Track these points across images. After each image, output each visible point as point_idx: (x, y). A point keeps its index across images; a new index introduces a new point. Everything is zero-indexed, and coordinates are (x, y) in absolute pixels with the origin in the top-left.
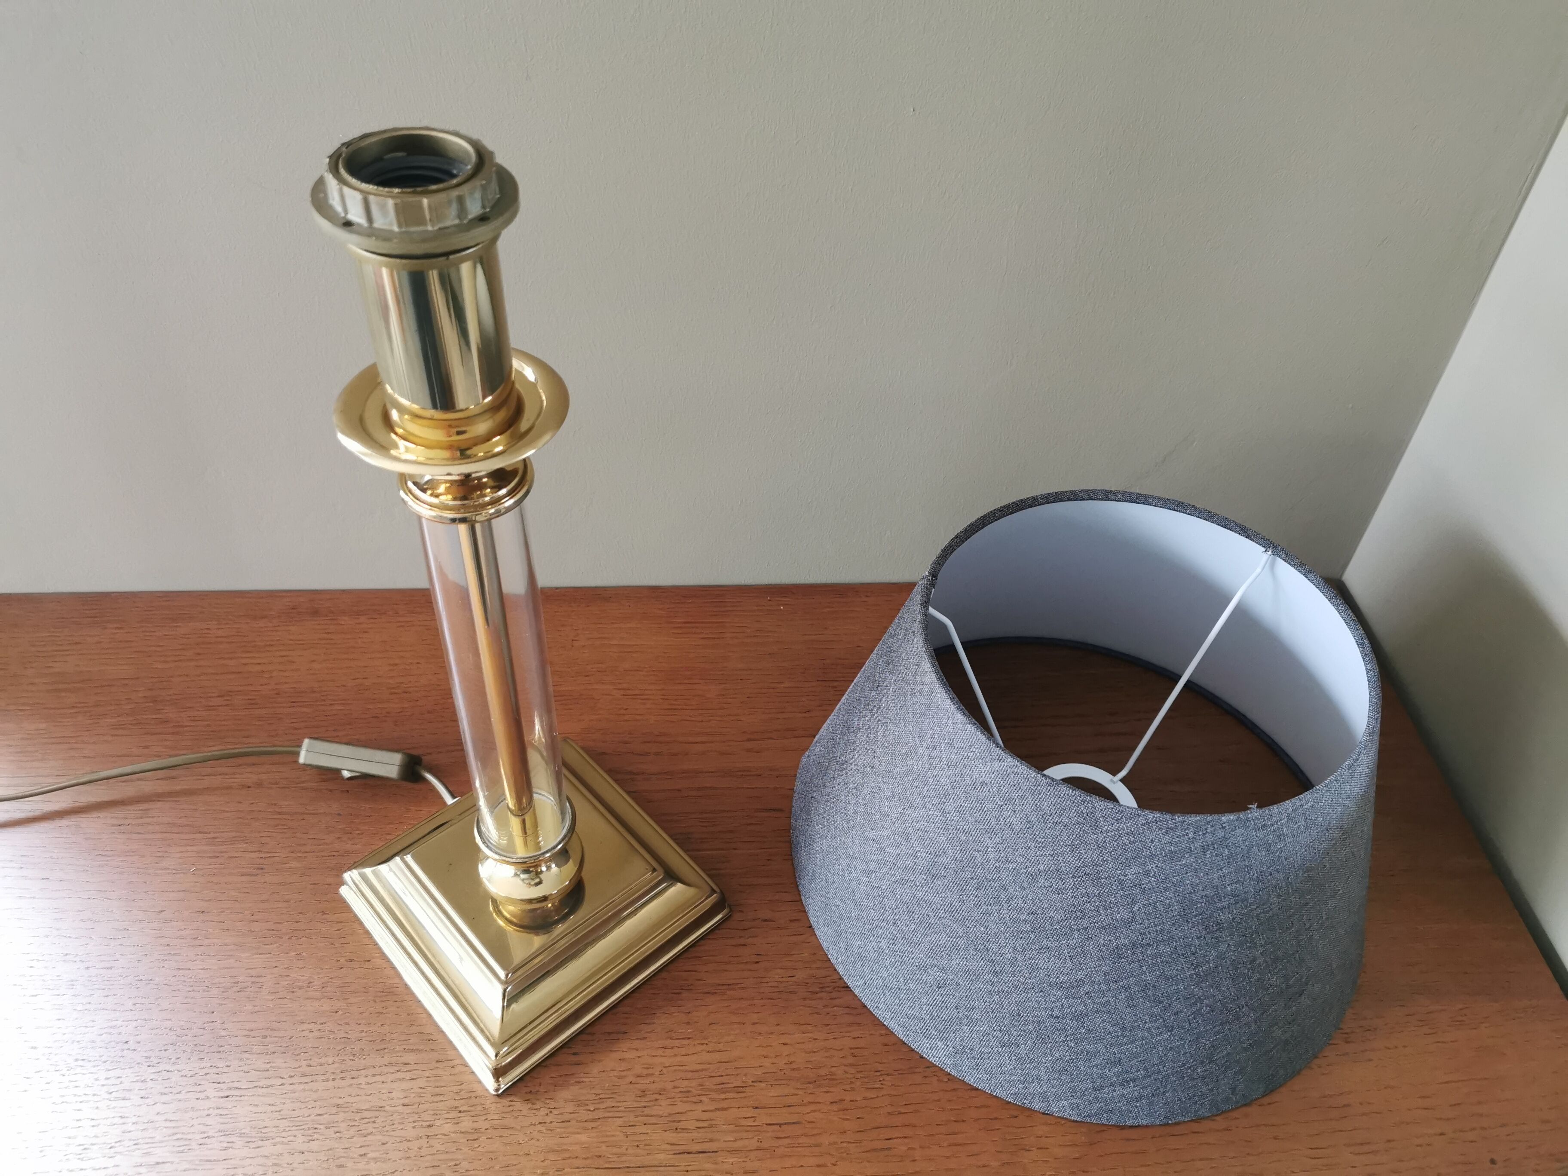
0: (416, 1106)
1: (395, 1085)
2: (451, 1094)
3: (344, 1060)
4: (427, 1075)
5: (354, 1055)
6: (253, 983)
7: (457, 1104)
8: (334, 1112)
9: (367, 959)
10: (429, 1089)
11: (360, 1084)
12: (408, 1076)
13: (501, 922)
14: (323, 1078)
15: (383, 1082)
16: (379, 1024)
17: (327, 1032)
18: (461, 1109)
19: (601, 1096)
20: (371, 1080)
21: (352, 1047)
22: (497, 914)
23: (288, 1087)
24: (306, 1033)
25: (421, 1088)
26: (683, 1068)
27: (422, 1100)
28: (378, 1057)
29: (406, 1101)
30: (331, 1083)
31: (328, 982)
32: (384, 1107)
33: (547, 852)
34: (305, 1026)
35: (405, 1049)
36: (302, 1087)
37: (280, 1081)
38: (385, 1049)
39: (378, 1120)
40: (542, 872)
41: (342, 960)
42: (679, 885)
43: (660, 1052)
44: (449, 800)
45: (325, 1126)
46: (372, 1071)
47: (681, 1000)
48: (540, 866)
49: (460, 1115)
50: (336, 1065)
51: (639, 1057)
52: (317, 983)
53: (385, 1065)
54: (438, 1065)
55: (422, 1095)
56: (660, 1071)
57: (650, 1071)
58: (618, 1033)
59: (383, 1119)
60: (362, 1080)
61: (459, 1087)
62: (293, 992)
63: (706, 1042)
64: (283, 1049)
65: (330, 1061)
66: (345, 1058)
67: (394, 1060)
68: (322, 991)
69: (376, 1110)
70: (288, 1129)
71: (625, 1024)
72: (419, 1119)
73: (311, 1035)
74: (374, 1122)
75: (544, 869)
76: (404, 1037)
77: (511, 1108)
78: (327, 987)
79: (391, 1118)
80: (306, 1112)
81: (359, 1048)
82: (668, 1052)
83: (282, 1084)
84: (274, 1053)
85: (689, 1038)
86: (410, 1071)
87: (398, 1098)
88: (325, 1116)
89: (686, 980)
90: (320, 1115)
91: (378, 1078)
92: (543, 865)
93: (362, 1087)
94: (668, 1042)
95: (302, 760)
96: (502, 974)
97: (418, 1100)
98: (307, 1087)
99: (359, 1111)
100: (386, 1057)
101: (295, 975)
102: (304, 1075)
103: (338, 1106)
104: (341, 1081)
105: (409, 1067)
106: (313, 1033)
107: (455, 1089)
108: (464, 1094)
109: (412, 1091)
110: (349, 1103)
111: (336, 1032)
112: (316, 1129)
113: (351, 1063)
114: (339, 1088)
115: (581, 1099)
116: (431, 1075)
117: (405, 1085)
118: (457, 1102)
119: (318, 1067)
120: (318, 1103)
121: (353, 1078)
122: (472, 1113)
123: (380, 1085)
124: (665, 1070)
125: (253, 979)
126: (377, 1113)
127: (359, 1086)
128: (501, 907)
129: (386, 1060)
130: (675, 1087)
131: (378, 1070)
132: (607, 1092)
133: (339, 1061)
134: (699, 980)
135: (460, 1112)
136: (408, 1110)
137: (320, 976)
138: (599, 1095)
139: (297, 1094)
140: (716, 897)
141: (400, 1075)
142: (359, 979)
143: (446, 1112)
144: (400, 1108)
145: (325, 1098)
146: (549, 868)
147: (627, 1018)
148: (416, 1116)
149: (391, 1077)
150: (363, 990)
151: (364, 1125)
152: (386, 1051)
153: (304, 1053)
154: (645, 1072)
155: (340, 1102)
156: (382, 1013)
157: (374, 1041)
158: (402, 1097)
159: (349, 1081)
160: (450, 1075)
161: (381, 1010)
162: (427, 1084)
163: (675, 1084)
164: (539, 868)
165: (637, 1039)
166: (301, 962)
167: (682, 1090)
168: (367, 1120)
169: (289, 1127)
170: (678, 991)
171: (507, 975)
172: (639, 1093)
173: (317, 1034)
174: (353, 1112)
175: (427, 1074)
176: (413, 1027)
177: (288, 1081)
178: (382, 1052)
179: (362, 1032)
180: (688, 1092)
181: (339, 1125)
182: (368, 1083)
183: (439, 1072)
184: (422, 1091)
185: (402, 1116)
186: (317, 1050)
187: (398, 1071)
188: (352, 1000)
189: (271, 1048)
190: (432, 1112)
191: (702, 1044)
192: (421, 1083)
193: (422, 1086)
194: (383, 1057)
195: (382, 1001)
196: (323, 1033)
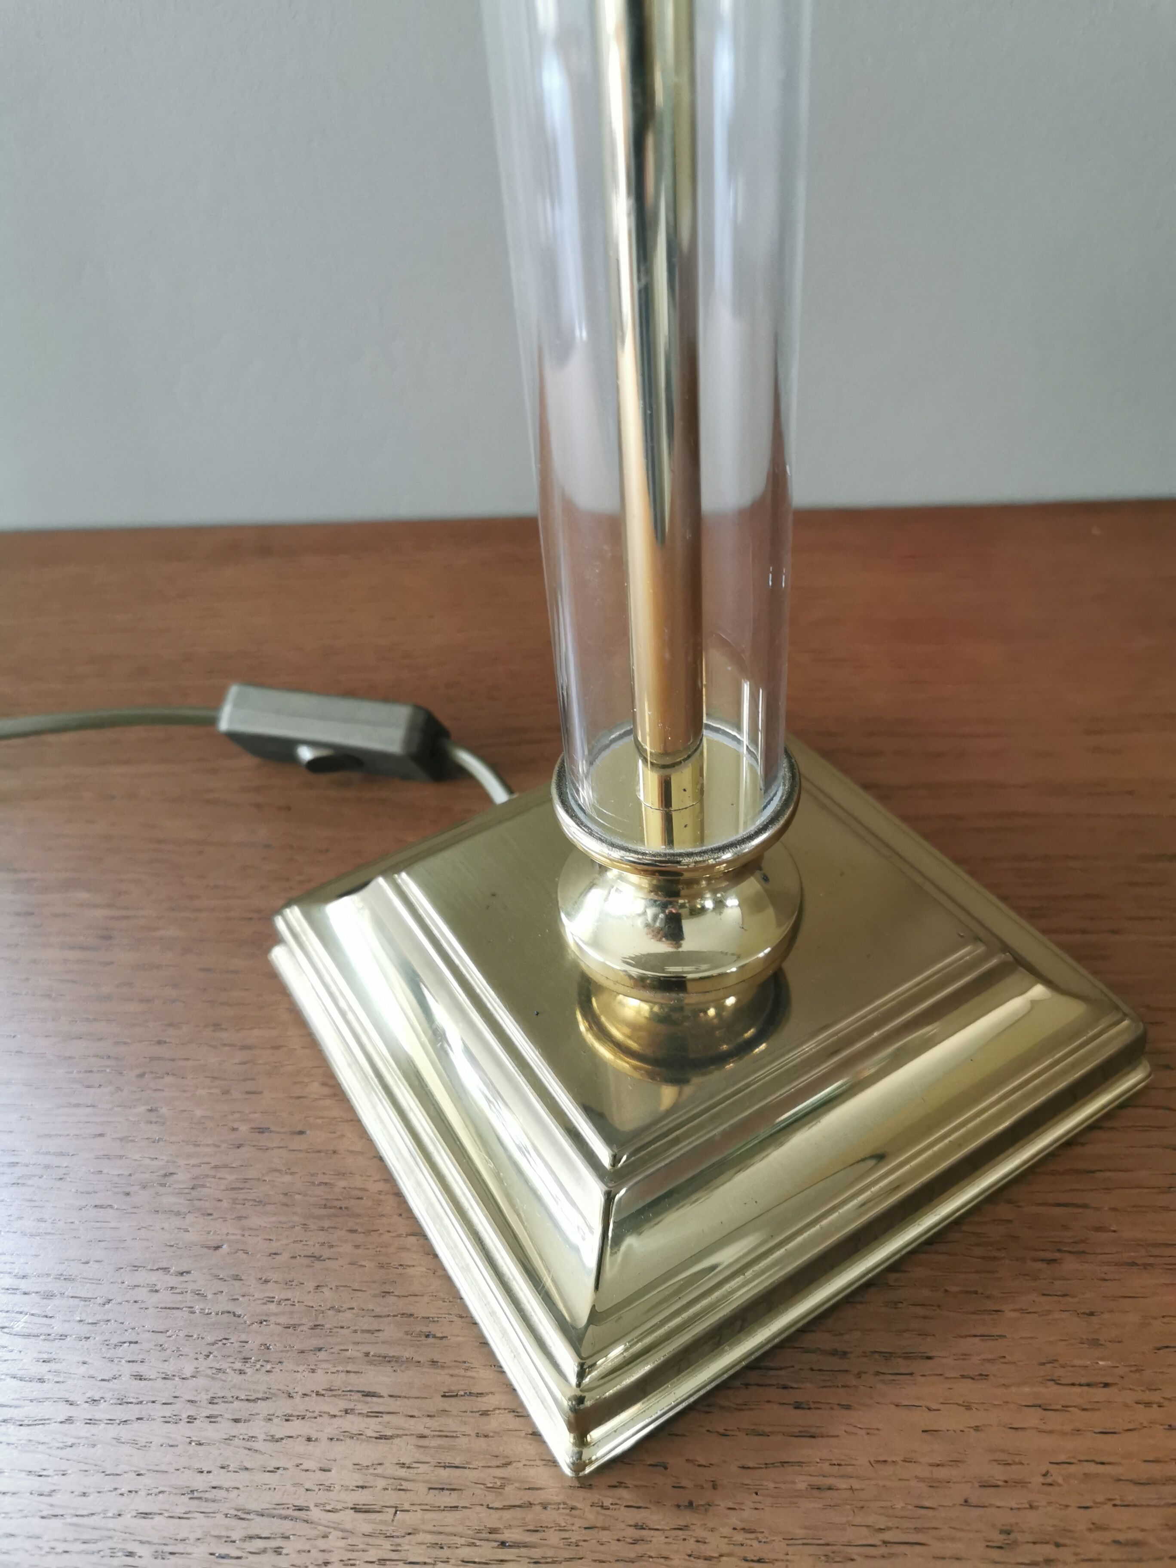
0: (388, 1514)
1: (339, 1449)
2: (479, 1491)
3: (219, 1370)
4: (421, 1430)
5: (246, 1360)
6: (47, 1167)
7: (492, 1519)
8: (179, 1511)
9: (298, 1129)
10: (423, 1468)
11: (253, 1438)
12: (372, 1426)
13: (604, 1052)
14: (168, 1411)
15: (309, 1439)
16: (310, 1285)
17: (189, 1294)
18: (508, 1536)
19: (888, 1536)
20: (280, 1429)
21: (243, 1337)
22: (598, 1038)
23: (79, 1430)
24: (142, 1294)
25: (403, 1465)
26: (1108, 1469)
27: (404, 1500)
28: (301, 1368)
29: (362, 1498)
30: (182, 1431)
31: (207, 1176)
32: (307, 1509)
33: (723, 849)
34: (142, 1277)
35: (367, 1354)
36: (115, 1431)
37: (65, 1411)
38: (320, 1350)
39: (289, 1547)
40: (703, 909)
41: (244, 1128)
42: (1038, 991)
43: (1033, 1418)
44: (499, 794)
45: (154, 1548)
46: (284, 1406)
47: (1063, 1278)
48: (702, 897)
49: (502, 1554)
50: (201, 1382)
51: (977, 1429)
52: (182, 1177)
53: (318, 1394)
54: (446, 1404)
55: (405, 1485)
56: (1044, 1475)
57: (1014, 1472)
58: (908, 1356)
59: (299, 1546)
60: (258, 1428)
61: (499, 1472)
62: (128, 1194)
63: (1156, 1397)
64: (85, 1330)
65: (188, 1371)
66: (225, 1365)
67: (339, 1381)
68: (189, 1197)
69: (286, 1518)
70: (61, 1547)
71: (923, 1334)
72: (394, 1556)
73: (154, 1299)
74: (278, 1551)
75: (709, 904)
76: (366, 1323)
77: (640, 1548)
78: (204, 1186)
79: (322, 1544)
80: (114, 1503)
81: (258, 1341)
82: (1055, 1420)
83: (69, 1420)
84: (63, 1337)
85: (1106, 1385)
86: (377, 1414)
87: (345, 1488)
88: (157, 1518)
89: (1065, 1227)
90: (145, 1515)
91: (297, 1427)
92: (708, 895)
93: (255, 1445)
94: (1050, 1392)
95: (224, 725)
96: (604, 1155)
97: (392, 1498)
98: (124, 1432)
99: (243, 1513)
100: (320, 1372)
101: (137, 1157)
102: (122, 1402)
103: (192, 1493)
104: (206, 1425)
105: (375, 1404)
106: (158, 1295)
107: (490, 1476)
108: (512, 1495)
109: (380, 1470)
110: (220, 1488)
111: (210, 1296)
112: (131, 1554)
113: (237, 1379)
114: (200, 1444)
115: (830, 1540)
116: (426, 1432)
117: (366, 1453)
118: (496, 1515)
119: (160, 1383)
120: (147, 1481)
121: (236, 1421)
122: (536, 1553)
123: (300, 1447)
124: (1057, 1475)
125: (47, 1160)
126: (286, 1526)
127: (250, 1444)
128: (603, 1019)
129: (320, 1380)
130: (1096, 1527)
131: (299, 1405)
132: (906, 1524)
133: (209, 1372)
134: (1098, 1229)
135: (503, 1544)
136: (363, 1524)
137: (192, 1161)
138: (881, 1530)
139: (99, 1451)
140: (1128, 1027)
141: (352, 1424)
142: (277, 1174)
143: (463, 1541)
144: (347, 1518)
145: (164, 1468)
146: (720, 904)
147: (925, 1317)
148: (387, 1545)
149: (330, 1428)
150: (284, 1200)
151: (252, 1558)
152: (322, 1355)
153: (130, 1343)
154: (998, 1474)
155: (199, 1482)
156: (319, 1258)
157: (295, 1327)
158: (352, 1484)
159: (225, 1428)
160: (478, 1435)
161: (317, 1250)
162: (418, 1455)
163: (1095, 1515)
164: (698, 901)
165: (963, 1377)
166: (154, 1127)
167: (1121, 1537)
168: (259, 1544)
169: (65, 1541)
170: (1049, 1255)
171: (615, 1159)
172: (999, 1538)
173: (165, 1298)
174: (226, 1515)
175: (419, 1426)
176: (391, 1299)
177: (83, 1412)
178: (312, 1358)
179: (271, 1300)
180: (1137, 1543)
181: (189, 1549)
182: (274, 1440)
183: (450, 1424)
184: (402, 1472)
185: (350, 1541)
186: (161, 1339)
187: (346, 1412)
188: (255, 1221)
189: (58, 1327)
190: (430, 1539)
191: (1148, 1404)
192: (405, 1450)
193: (407, 1460)
194: (313, 1371)
195: (322, 1229)
196: (180, 1297)
